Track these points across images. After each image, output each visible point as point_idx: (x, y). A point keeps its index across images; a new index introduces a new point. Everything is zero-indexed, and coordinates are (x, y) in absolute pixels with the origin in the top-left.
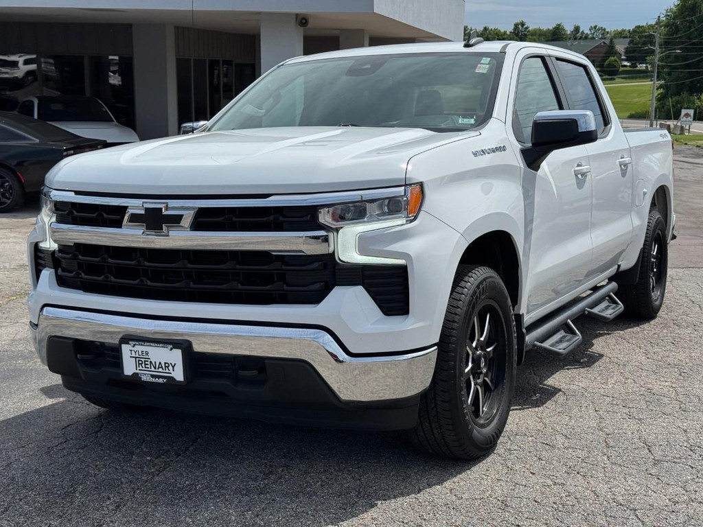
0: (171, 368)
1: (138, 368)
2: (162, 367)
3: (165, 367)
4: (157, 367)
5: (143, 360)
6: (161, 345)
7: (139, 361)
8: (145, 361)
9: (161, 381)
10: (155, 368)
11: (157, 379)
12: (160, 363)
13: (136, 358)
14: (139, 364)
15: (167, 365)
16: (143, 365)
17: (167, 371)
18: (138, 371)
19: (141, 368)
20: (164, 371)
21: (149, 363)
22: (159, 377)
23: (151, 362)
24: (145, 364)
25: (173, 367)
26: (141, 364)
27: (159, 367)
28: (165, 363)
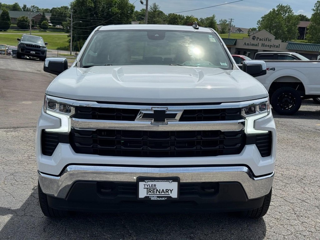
0: (169, 192)
1: (148, 194)
2: (164, 192)
3: (166, 191)
4: (161, 192)
5: (152, 189)
6: (165, 181)
7: (149, 190)
8: (153, 190)
9: (163, 199)
10: (159, 193)
11: (161, 198)
12: (163, 190)
13: (147, 188)
14: (149, 191)
15: (167, 191)
16: (152, 192)
17: (167, 193)
18: (148, 195)
19: (150, 193)
20: (165, 194)
21: (156, 190)
22: (162, 197)
23: (157, 190)
24: (153, 191)
25: (171, 191)
26: (151, 191)
27: (162, 192)
28: (166, 190)
